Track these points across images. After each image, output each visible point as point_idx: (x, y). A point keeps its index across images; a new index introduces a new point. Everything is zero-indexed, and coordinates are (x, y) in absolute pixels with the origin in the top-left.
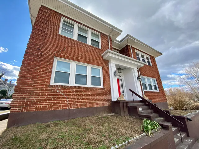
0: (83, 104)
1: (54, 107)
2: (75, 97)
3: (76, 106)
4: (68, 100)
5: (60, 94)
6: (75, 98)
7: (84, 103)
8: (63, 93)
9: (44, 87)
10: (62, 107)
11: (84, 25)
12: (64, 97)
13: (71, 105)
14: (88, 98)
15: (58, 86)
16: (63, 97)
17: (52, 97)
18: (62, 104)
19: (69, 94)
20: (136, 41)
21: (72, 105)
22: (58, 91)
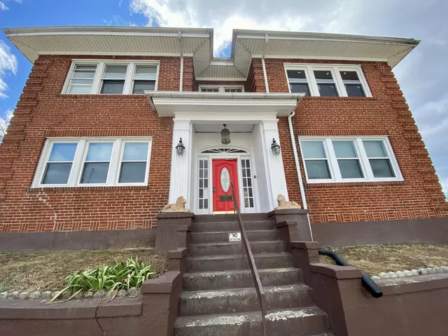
0: (87, 223)
1: (29, 228)
2: (71, 209)
3: (71, 226)
4: (56, 214)
5: (43, 204)
6: (70, 212)
7: (89, 220)
8: (49, 201)
9: (20, 193)
10: (44, 227)
11: (117, 57)
12: (50, 210)
13: (60, 224)
14: (99, 211)
15: (41, 188)
16: (47, 210)
17: (29, 210)
18: (44, 222)
19: (69, 203)
20: (267, 38)
21: (63, 224)
22: (40, 199)
